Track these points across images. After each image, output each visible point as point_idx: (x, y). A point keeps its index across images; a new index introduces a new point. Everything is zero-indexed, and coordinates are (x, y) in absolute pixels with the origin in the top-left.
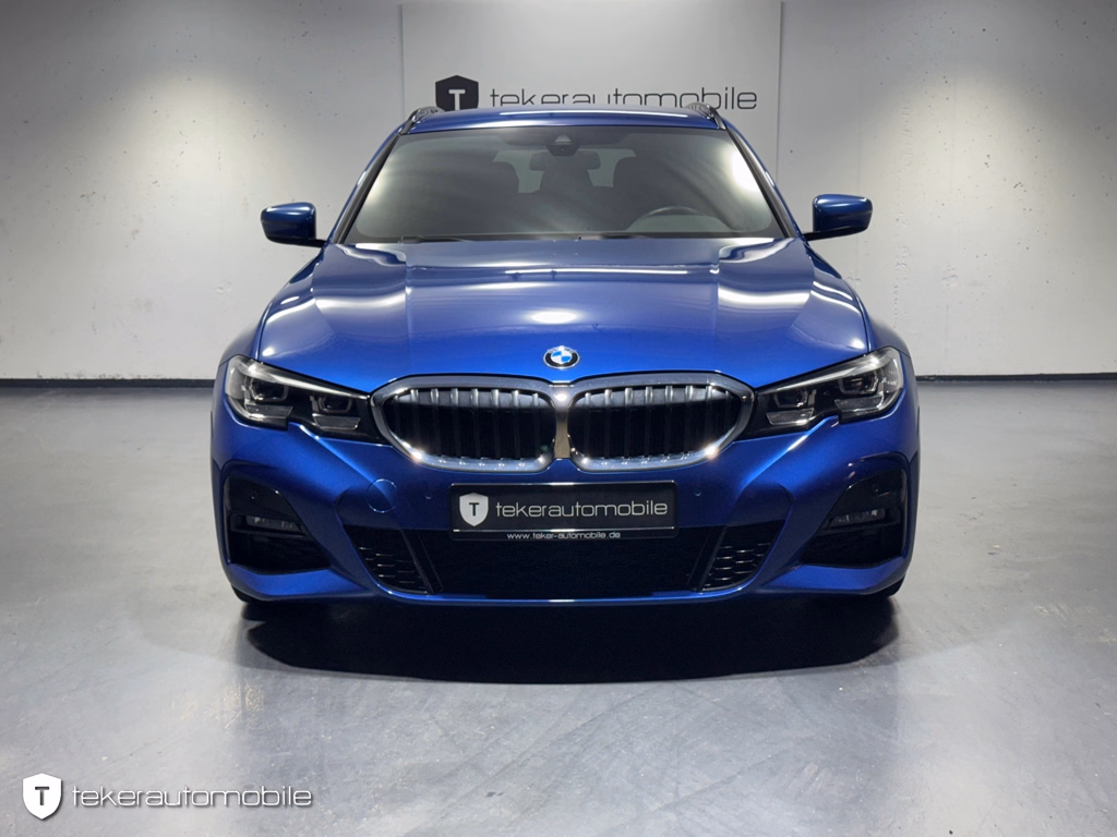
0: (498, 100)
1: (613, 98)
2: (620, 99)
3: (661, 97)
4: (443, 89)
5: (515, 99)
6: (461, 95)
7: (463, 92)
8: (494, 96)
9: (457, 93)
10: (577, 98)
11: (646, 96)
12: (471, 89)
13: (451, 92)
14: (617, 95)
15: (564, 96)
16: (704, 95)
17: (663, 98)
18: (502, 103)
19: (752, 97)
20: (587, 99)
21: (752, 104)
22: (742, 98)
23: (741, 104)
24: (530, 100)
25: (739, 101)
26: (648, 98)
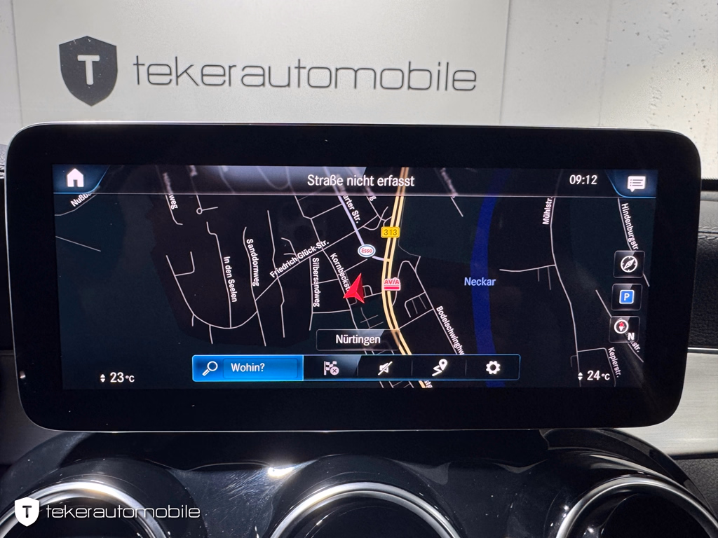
0: (143, 70)
1: (294, 72)
2: (304, 73)
3: (356, 72)
4: (70, 53)
5: (166, 70)
6: (94, 63)
7: (97, 58)
8: (138, 64)
9: (89, 60)
10: (248, 71)
11: (337, 70)
12: (107, 52)
13: (81, 58)
14: (299, 68)
15: (230, 67)
16: (410, 71)
17: (359, 72)
18: (149, 74)
19: (471, 76)
20: (261, 72)
21: (470, 85)
22: (458, 76)
23: (458, 85)
24: (186, 71)
25: (454, 80)
26: (340, 72)
